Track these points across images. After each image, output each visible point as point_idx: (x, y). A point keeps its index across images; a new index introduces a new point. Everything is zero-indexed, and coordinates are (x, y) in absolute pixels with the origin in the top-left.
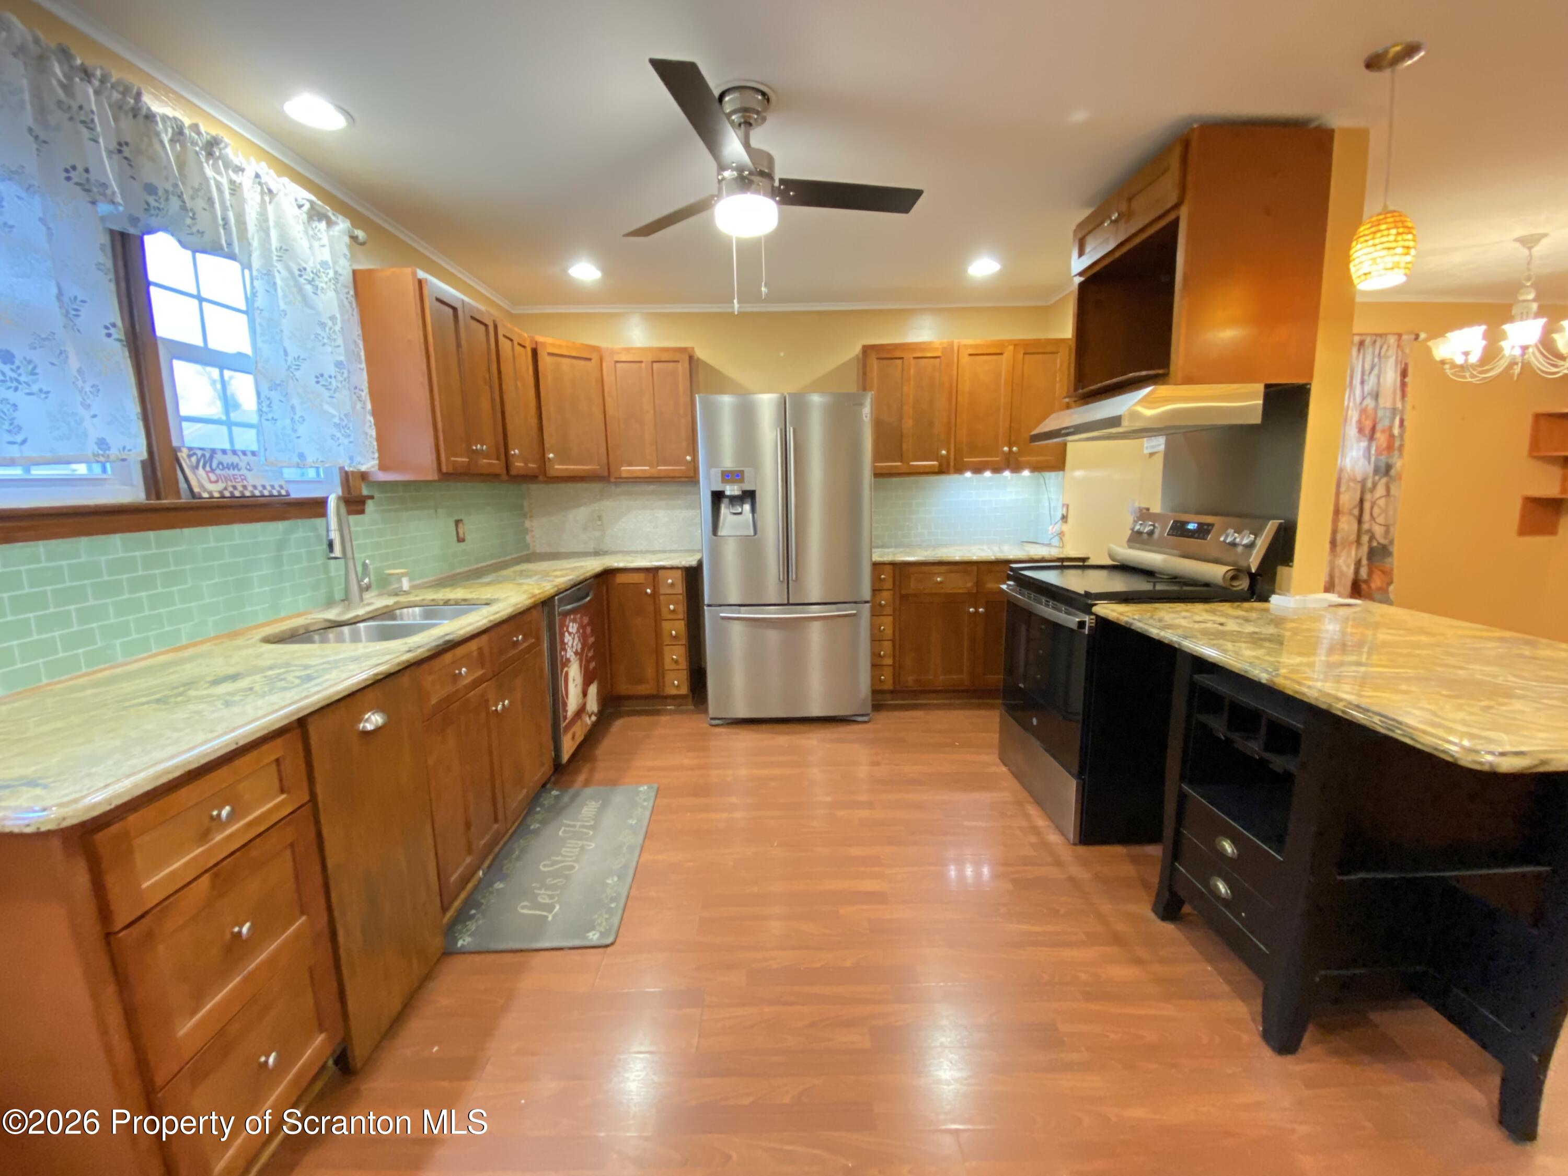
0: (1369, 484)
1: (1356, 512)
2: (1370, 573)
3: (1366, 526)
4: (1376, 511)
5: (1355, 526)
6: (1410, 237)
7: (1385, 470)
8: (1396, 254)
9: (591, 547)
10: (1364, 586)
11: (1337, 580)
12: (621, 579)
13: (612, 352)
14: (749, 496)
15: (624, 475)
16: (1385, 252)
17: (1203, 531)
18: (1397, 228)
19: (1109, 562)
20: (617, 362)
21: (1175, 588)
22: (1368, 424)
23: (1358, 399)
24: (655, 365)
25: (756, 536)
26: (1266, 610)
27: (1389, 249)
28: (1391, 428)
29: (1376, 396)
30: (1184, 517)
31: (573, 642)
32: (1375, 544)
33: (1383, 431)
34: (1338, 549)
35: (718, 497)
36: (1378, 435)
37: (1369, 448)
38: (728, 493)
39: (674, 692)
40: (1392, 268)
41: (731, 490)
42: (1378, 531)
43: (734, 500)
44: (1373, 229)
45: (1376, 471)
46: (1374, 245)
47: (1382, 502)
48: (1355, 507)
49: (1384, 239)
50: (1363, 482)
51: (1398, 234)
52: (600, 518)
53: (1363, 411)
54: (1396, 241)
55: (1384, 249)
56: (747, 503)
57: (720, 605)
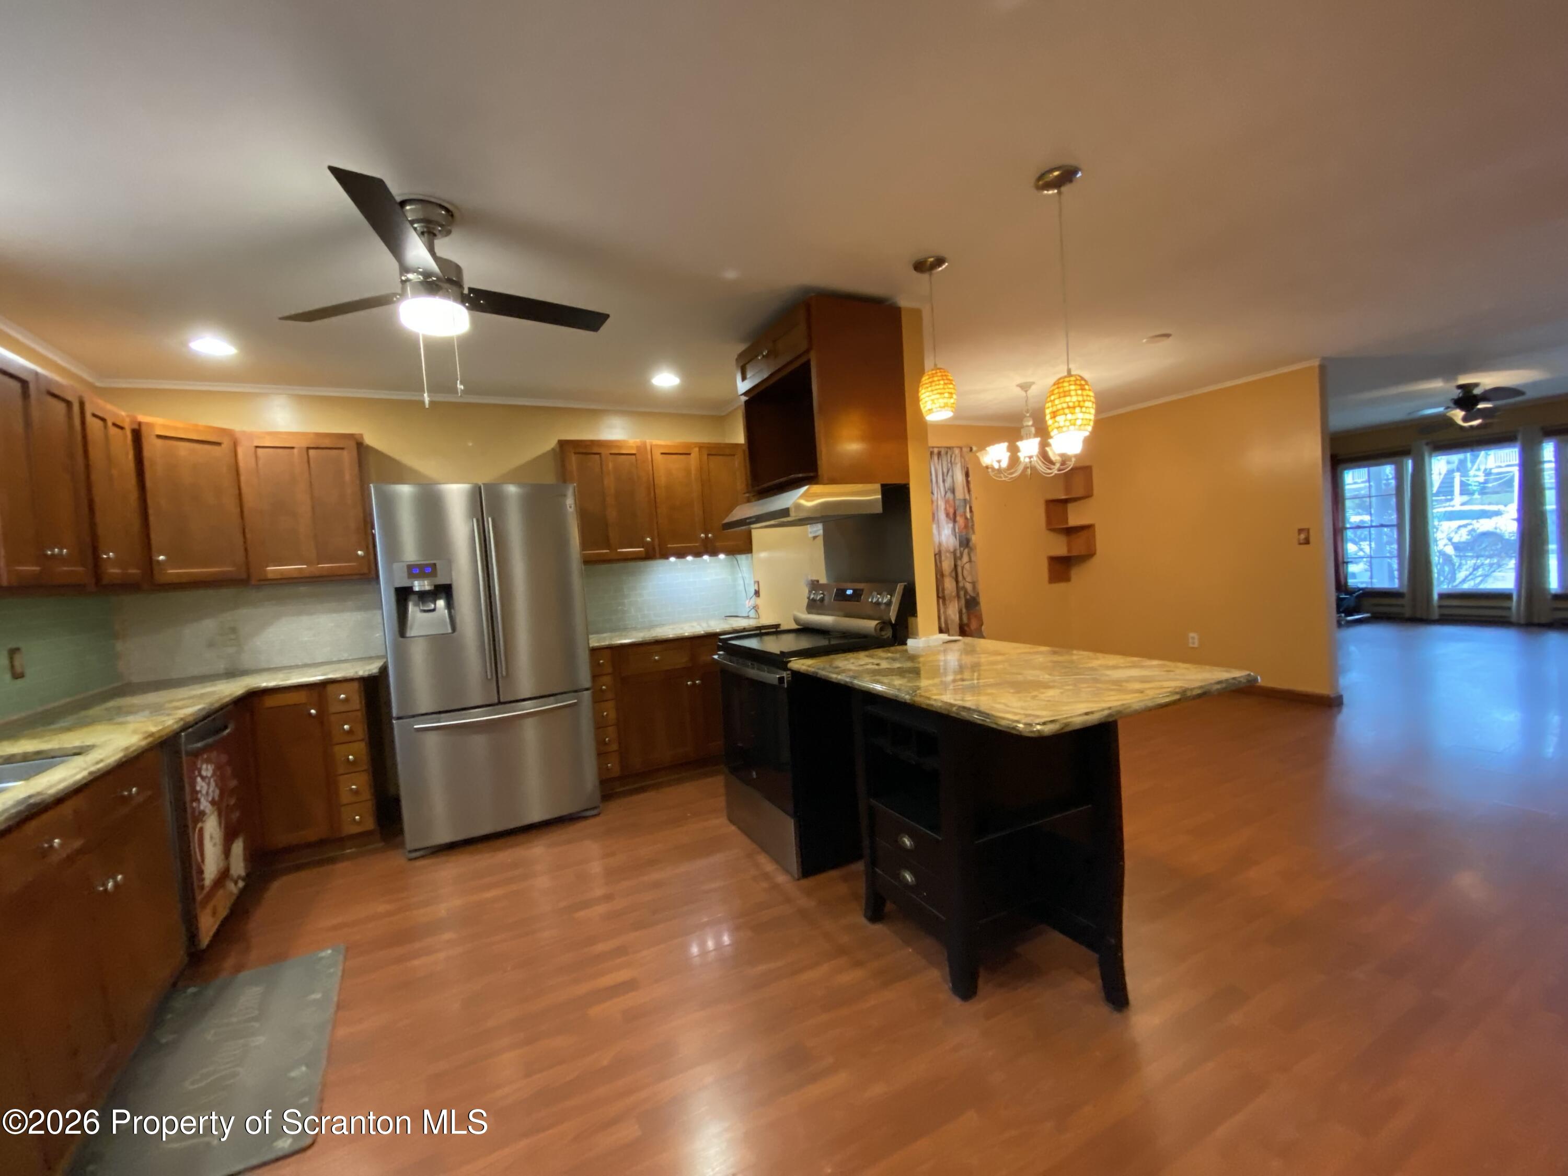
0: (958, 555)
1: (954, 574)
2: (969, 619)
3: (961, 584)
4: (965, 573)
5: (954, 584)
6: (951, 386)
7: (965, 543)
8: (945, 397)
9: (221, 666)
10: (966, 628)
11: (950, 627)
12: (270, 702)
13: (251, 436)
14: (445, 591)
15: (270, 576)
16: (938, 396)
17: (857, 594)
18: (943, 380)
19: (795, 626)
20: (257, 447)
21: (846, 641)
22: (951, 511)
23: (943, 493)
24: (311, 452)
25: (452, 634)
26: (906, 651)
27: (941, 394)
28: (965, 512)
29: (953, 491)
30: (844, 585)
31: (208, 789)
32: (968, 597)
33: (961, 516)
34: (947, 602)
35: (403, 595)
36: (958, 518)
37: (954, 529)
38: (417, 589)
39: (355, 830)
40: (944, 407)
41: (419, 586)
42: (969, 587)
43: (423, 596)
44: (930, 380)
45: (961, 544)
46: (932, 391)
47: (967, 566)
48: (952, 571)
49: (938, 387)
50: (954, 553)
51: (945, 384)
52: (234, 630)
53: (947, 502)
54: (944, 389)
55: (938, 393)
56: (440, 599)
57: (413, 716)
